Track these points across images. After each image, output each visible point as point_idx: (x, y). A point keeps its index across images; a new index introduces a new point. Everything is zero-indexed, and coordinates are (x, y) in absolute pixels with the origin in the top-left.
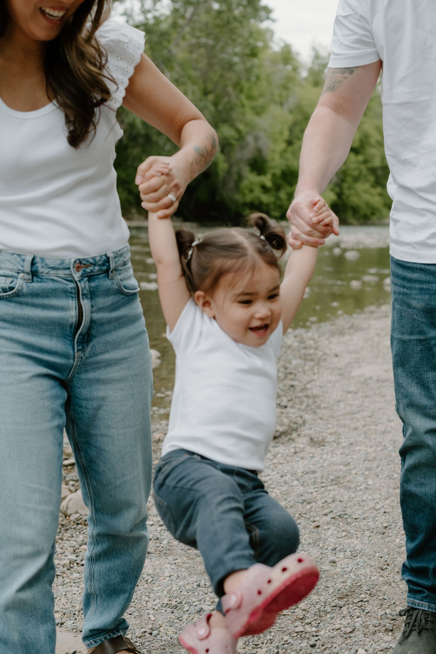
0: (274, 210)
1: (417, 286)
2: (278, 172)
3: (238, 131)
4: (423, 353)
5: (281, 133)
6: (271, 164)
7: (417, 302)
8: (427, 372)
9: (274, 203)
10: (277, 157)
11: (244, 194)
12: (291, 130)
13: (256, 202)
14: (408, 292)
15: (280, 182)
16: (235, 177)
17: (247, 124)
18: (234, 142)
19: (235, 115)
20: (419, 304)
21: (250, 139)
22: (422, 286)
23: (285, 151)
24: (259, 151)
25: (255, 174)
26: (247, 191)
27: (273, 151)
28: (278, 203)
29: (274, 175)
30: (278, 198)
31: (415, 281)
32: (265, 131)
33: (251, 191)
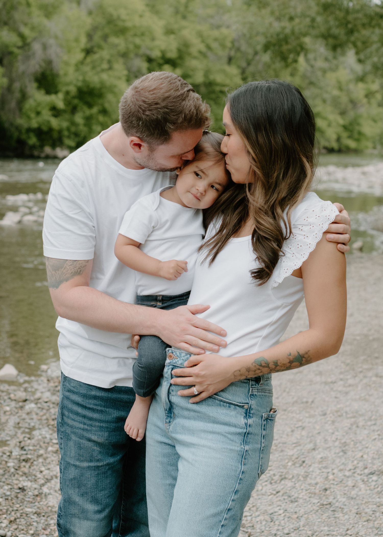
0: (69, 137)
1: (97, 424)
2: (73, 90)
3: (22, 36)
4: (99, 476)
5: (77, 40)
6: (63, 79)
7: (98, 437)
8: (100, 491)
9: (68, 129)
10: (71, 70)
11: (29, 118)
12: (90, 37)
13: (45, 128)
14: (89, 428)
15: (76, 101)
16: (17, 95)
17: (33, 29)
18: (16, 50)
19: (17, 16)
20: (99, 439)
21: (37, 47)
22: (102, 424)
23: (82, 62)
24: (49, 63)
25: (43, 92)
26: (33, 115)
27: (67, 64)
28: (73, 129)
29: (67, 93)
30: (73, 123)
31: (95, 420)
32: (56, 37)
33: (38, 113)
